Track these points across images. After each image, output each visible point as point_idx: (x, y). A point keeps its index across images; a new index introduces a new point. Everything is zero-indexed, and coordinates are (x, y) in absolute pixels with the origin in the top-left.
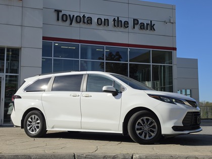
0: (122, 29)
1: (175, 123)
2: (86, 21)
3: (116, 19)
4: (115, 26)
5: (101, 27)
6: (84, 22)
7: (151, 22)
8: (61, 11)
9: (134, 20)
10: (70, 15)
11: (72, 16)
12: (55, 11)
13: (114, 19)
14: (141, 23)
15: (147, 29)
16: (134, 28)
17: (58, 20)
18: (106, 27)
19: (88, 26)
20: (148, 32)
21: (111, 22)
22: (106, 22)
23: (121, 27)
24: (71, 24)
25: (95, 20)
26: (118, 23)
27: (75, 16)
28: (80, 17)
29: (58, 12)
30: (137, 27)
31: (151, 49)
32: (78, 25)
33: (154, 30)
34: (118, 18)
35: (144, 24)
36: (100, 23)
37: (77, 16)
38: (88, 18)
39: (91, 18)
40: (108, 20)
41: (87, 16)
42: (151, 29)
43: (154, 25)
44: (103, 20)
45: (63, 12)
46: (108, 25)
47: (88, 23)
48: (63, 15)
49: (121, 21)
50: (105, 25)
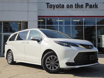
0: (80, 9)
1: (68, 61)
2: (61, 7)
3: (77, 4)
4: (76, 7)
5: (69, 9)
6: (60, 7)
7: (96, 3)
8: (49, 3)
9: (86, 4)
10: (53, 5)
11: (54, 5)
12: (47, 3)
13: (76, 4)
14: (90, 5)
15: (93, 8)
16: (86, 7)
17: (48, 7)
18: (71, 9)
19: (62, 9)
20: (94, 9)
21: (74, 6)
22: (71, 6)
23: (79, 8)
24: (54, 9)
25: (65, 6)
26: (77, 6)
27: (56, 5)
28: (58, 5)
29: (48, 4)
30: (88, 7)
31: (96, 18)
32: (57, 9)
33: (98, 8)
34: (77, 3)
35: (91, 5)
36: (68, 7)
37: (57, 5)
38: (62, 5)
39: (64, 5)
40: (72, 5)
41: (61, 4)
42: (96, 8)
43: (97, 5)
44: (70, 5)
45: (50, 4)
46: (72, 8)
47: (62, 8)
48: (50, 5)
49: (79, 5)
50: (71, 8)
